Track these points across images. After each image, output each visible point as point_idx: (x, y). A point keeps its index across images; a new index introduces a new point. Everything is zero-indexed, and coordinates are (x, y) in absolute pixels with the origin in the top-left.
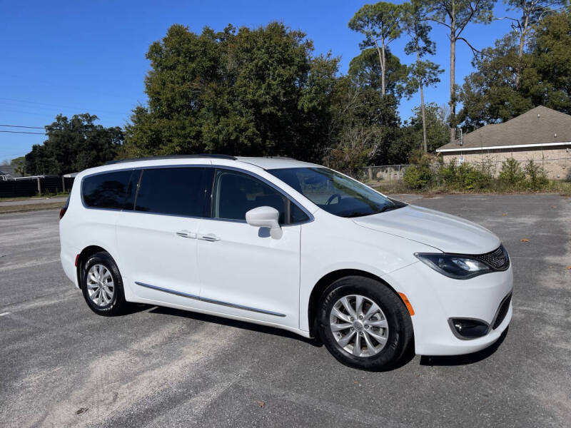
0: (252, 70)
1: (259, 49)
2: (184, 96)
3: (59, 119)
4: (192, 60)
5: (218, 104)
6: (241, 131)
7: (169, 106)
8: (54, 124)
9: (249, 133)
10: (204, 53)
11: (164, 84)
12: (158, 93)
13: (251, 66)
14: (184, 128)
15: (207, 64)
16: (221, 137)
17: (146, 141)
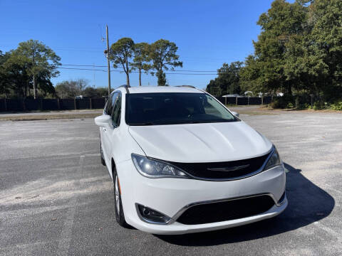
0: (324, 21)
1: (332, 5)
2: (275, 45)
3: (224, 65)
4: (283, 20)
5: (296, 48)
6: (311, 66)
7: (265, 53)
8: (222, 68)
9: (317, 67)
10: (291, 15)
11: (265, 39)
12: (259, 46)
13: (324, 18)
14: (272, 66)
15: (292, 21)
16: (296, 71)
17: (250, 76)
